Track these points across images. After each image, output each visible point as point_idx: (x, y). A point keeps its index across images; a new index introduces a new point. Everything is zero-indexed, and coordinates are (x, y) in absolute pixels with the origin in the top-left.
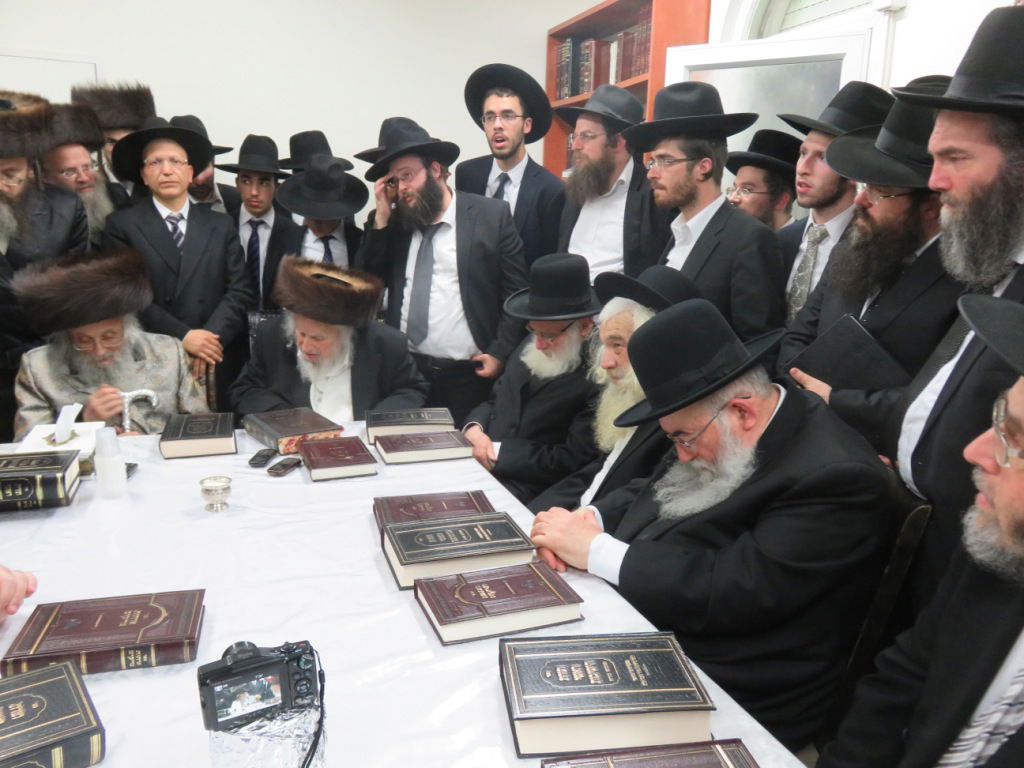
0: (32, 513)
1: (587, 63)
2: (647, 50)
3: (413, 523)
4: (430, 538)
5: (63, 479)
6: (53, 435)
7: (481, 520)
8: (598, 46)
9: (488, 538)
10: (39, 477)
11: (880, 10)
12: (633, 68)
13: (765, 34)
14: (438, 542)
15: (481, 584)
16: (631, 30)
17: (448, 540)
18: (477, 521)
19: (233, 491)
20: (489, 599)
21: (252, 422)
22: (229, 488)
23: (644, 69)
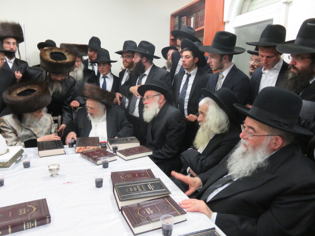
1: (183, 24)
2: (203, 19)
3: (125, 183)
4: (131, 189)
7: (150, 182)
8: (187, 19)
9: (153, 189)
11: (283, 3)
12: (199, 25)
13: (242, 13)
14: (134, 191)
15: (147, 207)
16: (198, 13)
17: (138, 190)
18: (148, 182)
20: (151, 214)
22: (59, 168)
23: (203, 25)
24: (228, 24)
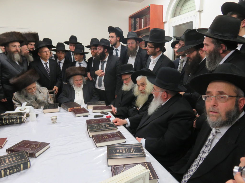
0: (17, 125)
1: (137, 23)
2: (149, 20)
3: (93, 124)
4: (96, 127)
5: (23, 117)
6: (21, 109)
7: (107, 124)
8: (139, 20)
9: (108, 127)
10: (18, 117)
11: (197, 11)
12: (147, 24)
13: (176, 16)
14: (98, 128)
15: (105, 136)
16: (146, 16)
17: (100, 127)
19: (58, 119)
20: (107, 138)
21: (63, 105)
23: (149, 25)
24: (166, 23)
